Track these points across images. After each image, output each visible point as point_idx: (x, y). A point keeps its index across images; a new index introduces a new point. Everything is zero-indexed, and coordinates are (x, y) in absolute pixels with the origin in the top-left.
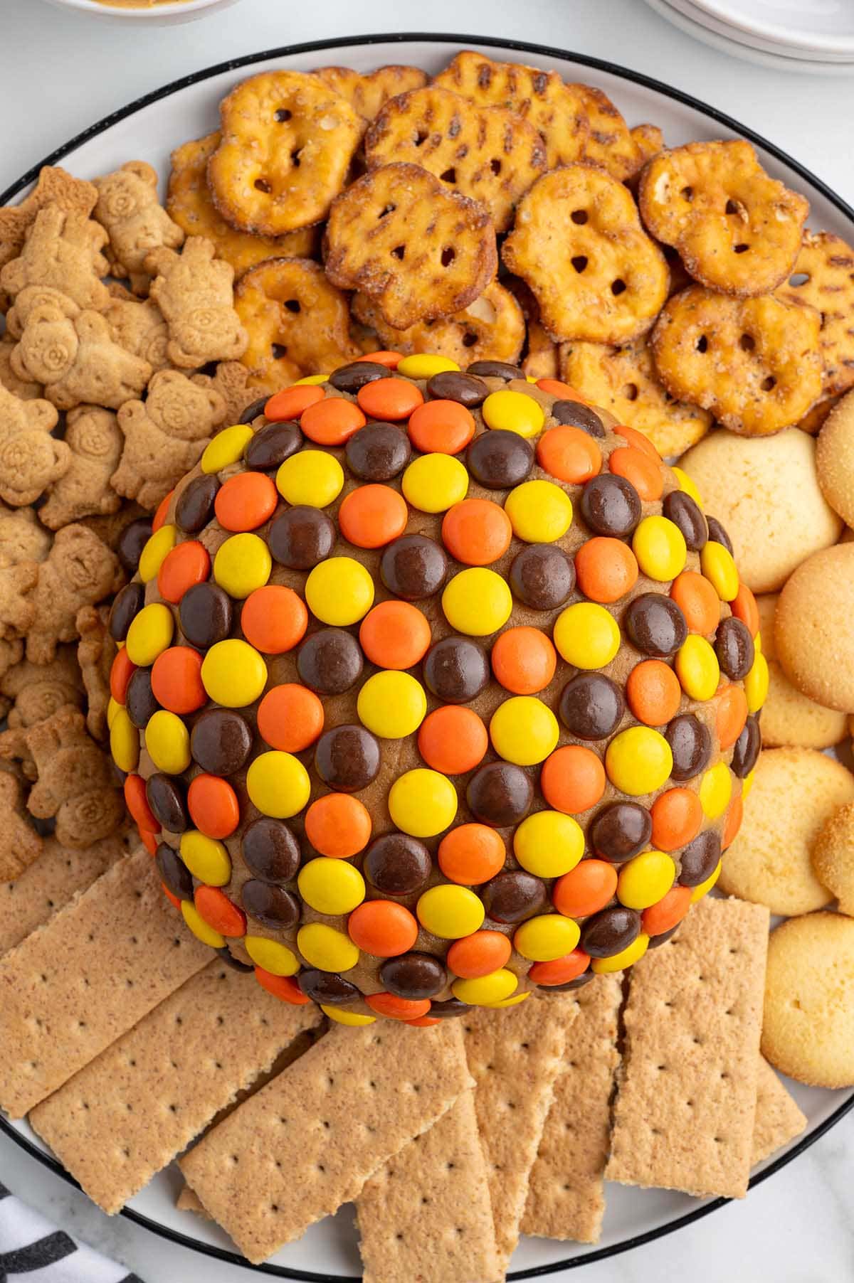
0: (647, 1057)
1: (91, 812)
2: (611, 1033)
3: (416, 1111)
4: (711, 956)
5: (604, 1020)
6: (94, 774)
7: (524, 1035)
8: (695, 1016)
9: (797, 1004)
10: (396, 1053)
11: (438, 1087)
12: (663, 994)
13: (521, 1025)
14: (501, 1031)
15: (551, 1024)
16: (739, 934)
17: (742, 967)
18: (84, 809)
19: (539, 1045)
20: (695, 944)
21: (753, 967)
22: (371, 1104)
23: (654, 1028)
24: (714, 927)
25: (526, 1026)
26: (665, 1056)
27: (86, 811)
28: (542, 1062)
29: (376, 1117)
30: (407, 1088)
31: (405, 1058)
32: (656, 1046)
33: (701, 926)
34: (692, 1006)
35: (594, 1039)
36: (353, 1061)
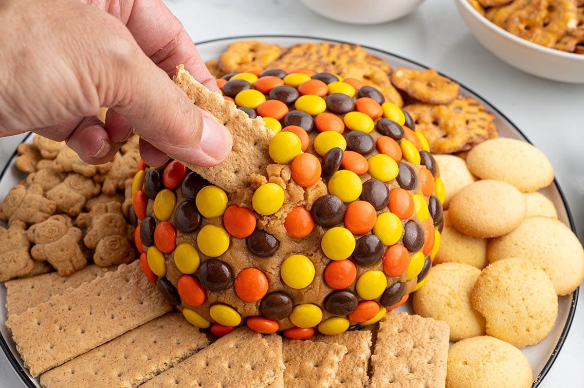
0: (383, 374)
1: (114, 244)
2: (364, 363)
3: (251, 376)
4: (419, 337)
5: (360, 358)
6: (120, 227)
7: (316, 358)
8: (410, 359)
9: (466, 363)
10: (245, 350)
11: (264, 365)
12: (393, 349)
13: (315, 354)
14: (304, 357)
15: (331, 352)
16: (433, 330)
17: (436, 343)
18: (111, 242)
19: (324, 362)
20: (411, 331)
21: (441, 344)
22: (227, 372)
23: (388, 361)
24: (421, 326)
25: (318, 354)
26: (394, 375)
27: (111, 243)
28: (325, 369)
29: (228, 379)
30: (248, 366)
31: (249, 352)
32: (388, 369)
33: (414, 325)
34: (408, 355)
35: (354, 367)
36: (221, 354)
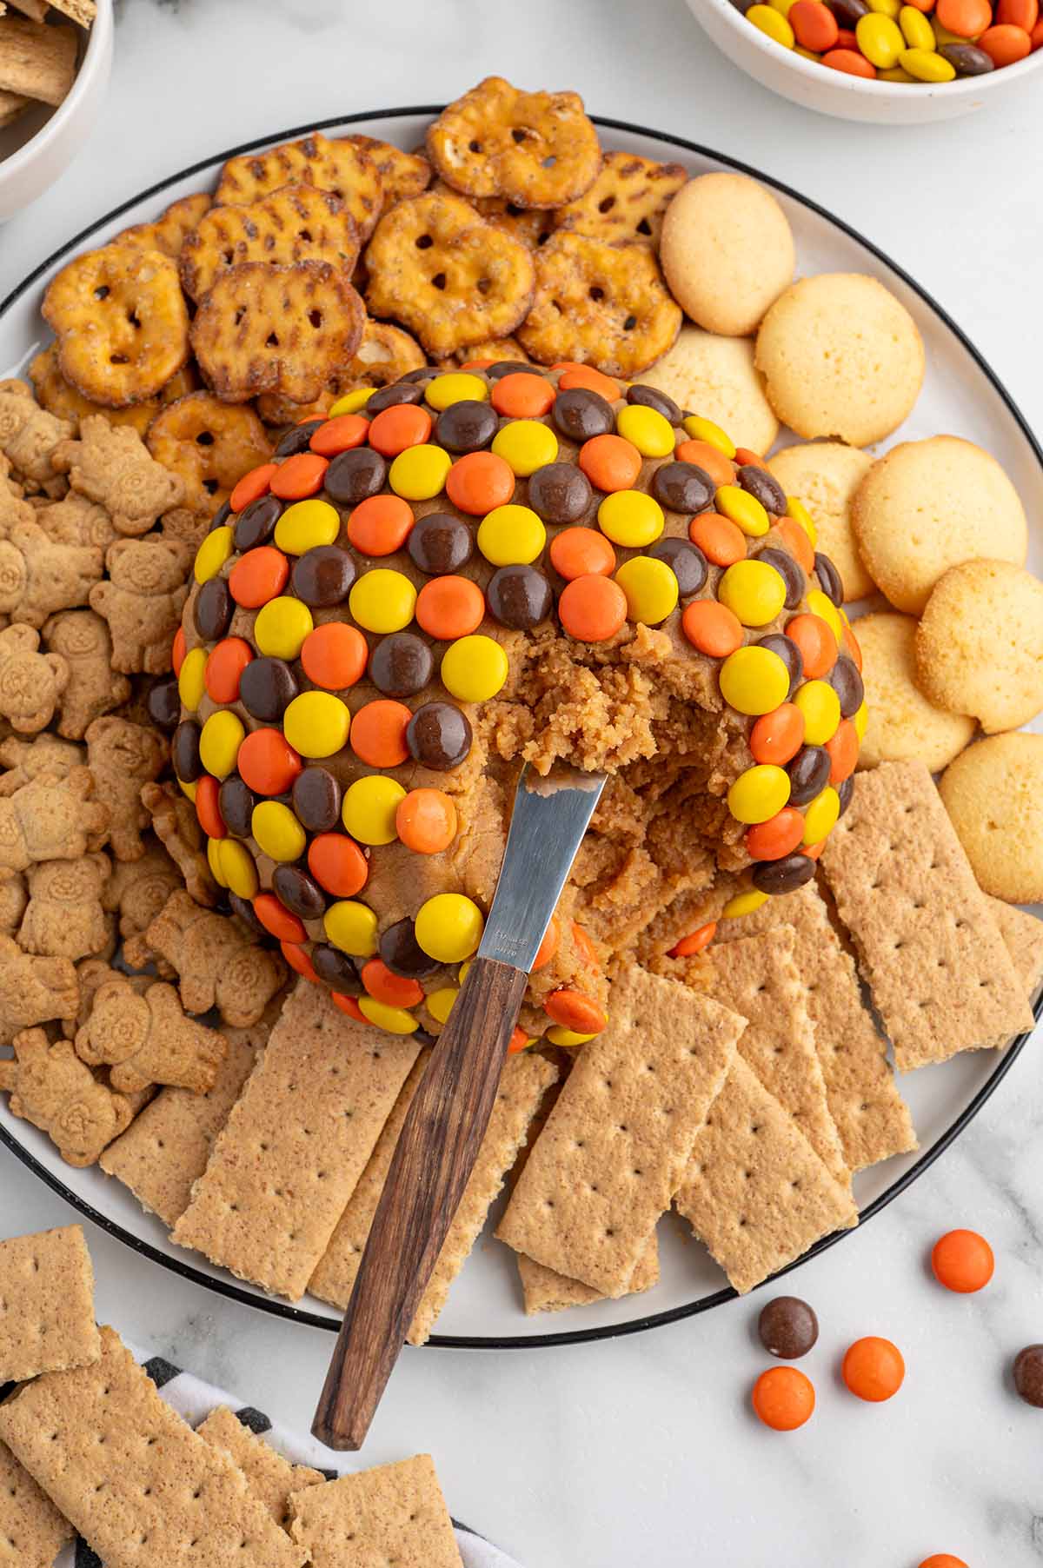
0: (880, 940)
1: (245, 977)
2: (832, 938)
3: (703, 1072)
4: (890, 822)
5: (819, 930)
6: (228, 937)
7: (756, 976)
8: (905, 881)
9: (992, 825)
11: (713, 1039)
12: (864, 876)
13: (748, 968)
14: (732, 984)
15: (776, 953)
16: (905, 791)
17: (924, 818)
18: (238, 976)
19: (775, 978)
20: (871, 819)
21: (934, 814)
22: (657, 1085)
23: (873, 910)
24: (880, 796)
25: (753, 967)
26: (897, 932)
27: (241, 978)
28: (785, 990)
29: (668, 1096)
30: (684, 1056)
31: (670, 1026)
32: (884, 927)
33: (867, 801)
34: (896, 875)
35: (818, 952)
36: (621, 1055)
